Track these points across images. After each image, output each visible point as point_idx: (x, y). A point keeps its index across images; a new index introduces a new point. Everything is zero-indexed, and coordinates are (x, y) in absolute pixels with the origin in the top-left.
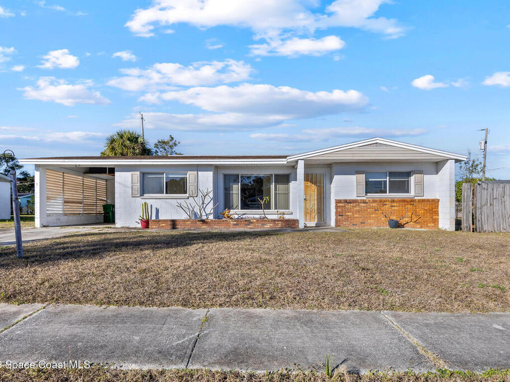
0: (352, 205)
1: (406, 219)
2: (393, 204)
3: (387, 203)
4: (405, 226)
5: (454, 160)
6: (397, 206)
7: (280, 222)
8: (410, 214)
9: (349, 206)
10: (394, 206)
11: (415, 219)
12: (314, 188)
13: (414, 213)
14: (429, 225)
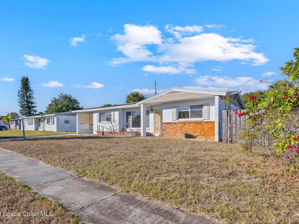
0: (169, 125)
1: (197, 133)
2: (190, 125)
3: (187, 124)
4: (197, 137)
5: (218, 96)
6: (192, 126)
7: (134, 134)
8: (199, 130)
9: (168, 126)
10: (191, 126)
11: (203, 134)
12: (159, 116)
13: (202, 129)
14: (211, 137)
